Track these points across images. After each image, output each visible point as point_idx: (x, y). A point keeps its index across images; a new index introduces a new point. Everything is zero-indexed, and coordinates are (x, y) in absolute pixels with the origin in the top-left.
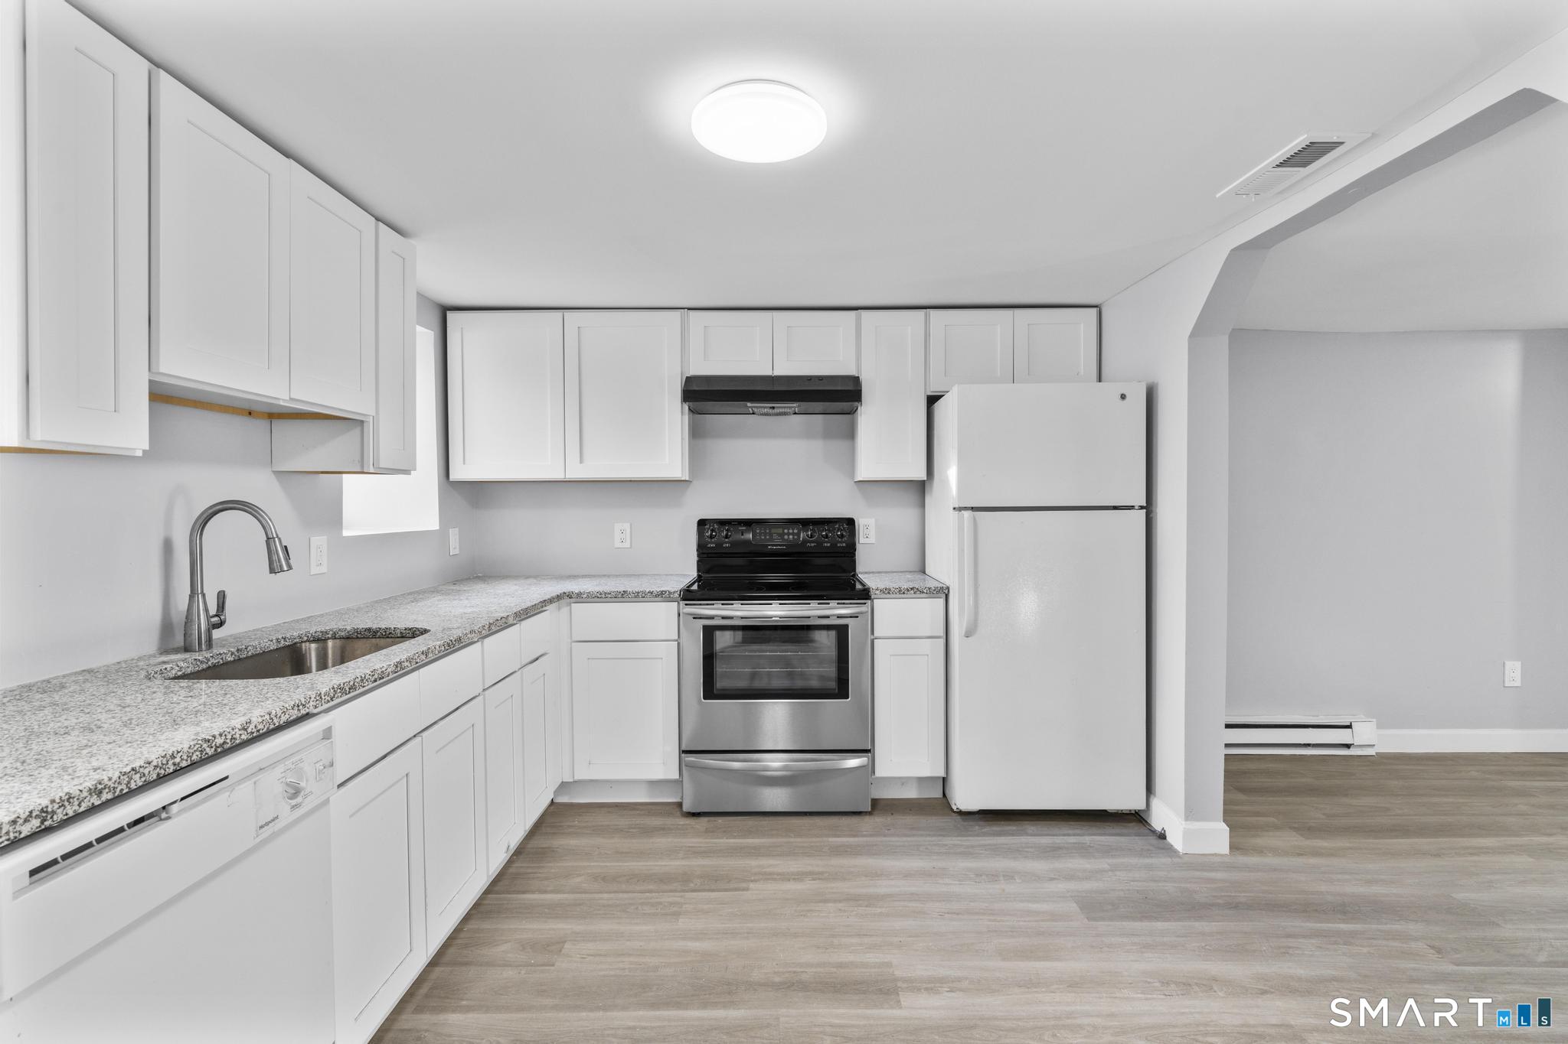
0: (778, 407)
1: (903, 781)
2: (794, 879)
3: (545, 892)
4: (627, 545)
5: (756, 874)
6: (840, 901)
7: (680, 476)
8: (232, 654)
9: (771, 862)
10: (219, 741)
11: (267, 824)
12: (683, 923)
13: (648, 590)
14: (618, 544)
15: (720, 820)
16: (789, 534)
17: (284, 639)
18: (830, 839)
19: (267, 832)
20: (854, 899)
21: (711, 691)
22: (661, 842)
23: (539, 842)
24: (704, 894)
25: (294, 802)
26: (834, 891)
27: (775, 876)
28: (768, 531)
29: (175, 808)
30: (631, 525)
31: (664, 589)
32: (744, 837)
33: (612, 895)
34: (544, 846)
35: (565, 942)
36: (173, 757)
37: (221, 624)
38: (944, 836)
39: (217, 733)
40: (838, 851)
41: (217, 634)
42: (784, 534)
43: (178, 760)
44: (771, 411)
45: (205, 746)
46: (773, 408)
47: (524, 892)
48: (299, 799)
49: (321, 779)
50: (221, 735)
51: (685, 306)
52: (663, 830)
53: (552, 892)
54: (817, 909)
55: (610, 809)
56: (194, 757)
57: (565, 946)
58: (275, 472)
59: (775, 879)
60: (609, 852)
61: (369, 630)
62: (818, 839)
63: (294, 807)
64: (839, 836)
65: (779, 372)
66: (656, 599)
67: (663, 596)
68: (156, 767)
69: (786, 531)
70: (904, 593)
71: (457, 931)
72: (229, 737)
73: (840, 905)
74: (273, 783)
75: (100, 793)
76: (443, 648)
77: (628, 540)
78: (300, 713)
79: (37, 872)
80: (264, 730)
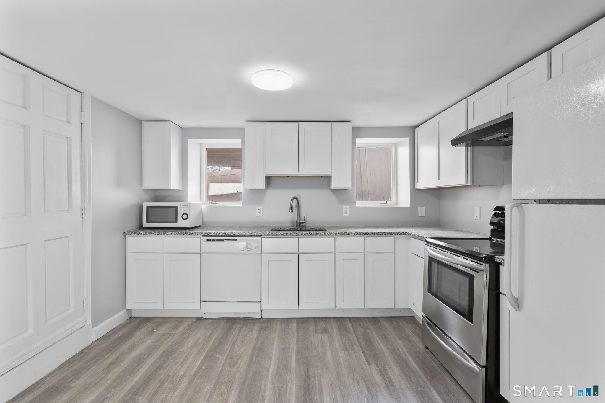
4: (478, 218)
11: (241, 251)
21: (430, 290)
25: (248, 250)
29: (225, 240)
39: (234, 233)
43: (226, 234)
45: (231, 234)
48: (250, 250)
49: (255, 248)
51: (468, 95)
56: (229, 235)
68: (223, 234)
72: (236, 234)
74: (244, 244)
75: (214, 234)
76: (307, 234)
77: (479, 216)
78: (253, 235)
79: (208, 240)
80: (244, 235)
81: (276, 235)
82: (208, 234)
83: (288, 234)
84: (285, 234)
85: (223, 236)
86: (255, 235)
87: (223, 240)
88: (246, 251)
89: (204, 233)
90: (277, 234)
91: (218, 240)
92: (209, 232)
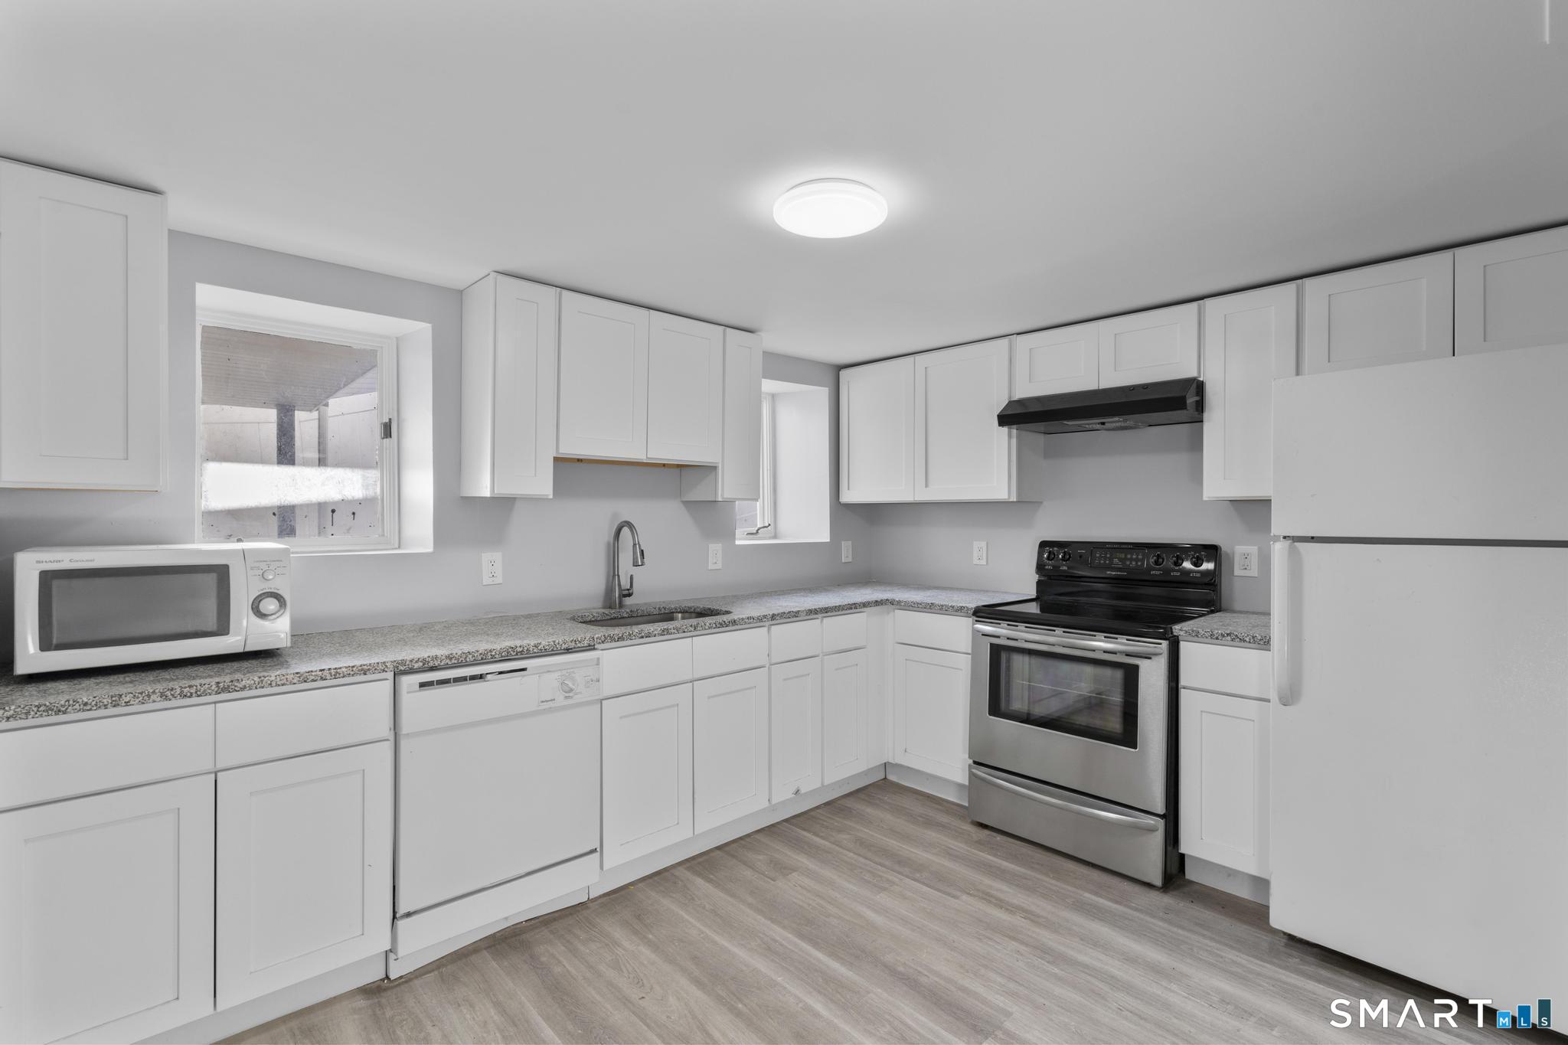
0: (1109, 422)
1: (1231, 873)
2: (1007, 909)
3: (817, 836)
4: (984, 562)
5: (978, 890)
6: (1027, 945)
7: (1006, 497)
8: (627, 613)
9: (1004, 887)
10: (519, 649)
11: (547, 701)
12: (882, 899)
13: (950, 605)
14: (976, 561)
15: (999, 838)
16: (1131, 560)
17: (665, 609)
18: (1087, 895)
19: (546, 706)
20: (1044, 951)
21: (996, 707)
22: (932, 835)
23: (850, 803)
24: (918, 884)
25: (567, 695)
26: (1034, 935)
27: (993, 900)
28: (1108, 556)
29: (489, 676)
30: (987, 543)
31: (964, 605)
32: (1006, 859)
33: (855, 856)
34: (849, 806)
35: (795, 871)
36: (491, 651)
37: (630, 595)
38: (1231, 947)
39: (518, 645)
40: (1080, 907)
41: (628, 601)
42: (1126, 559)
43: (493, 653)
44: (1098, 426)
45: (510, 650)
46: (1103, 424)
47: (805, 830)
48: (571, 694)
49: (588, 687)
50: (520, 647)
51: (1013, 332)
52: (942, 827)
53: (822, 837)
54: (997, 940)
55: (921, 798)
56: (503, 654)
57: (793, 874)
58: (682, 502)
59: (990, 902)
60: (885, 827)
61: (710, 609)
62: (1074, 889)
63: (566, 697)
64: (1101, 896)
65: (1105, 384)
66: (957, 614)
67: (959, 611)
68: (481, 654)
69: (1129, 556)
70: (1217, 638)
71: (748, 835)
72: (526, 648)
73: (1022, 948)
74: (553, 679)
75: (451, 659)
76: (714, 625)
77: (985, 557)
78: (579, 645)
79: (423, 685)
80: (553, 650)
81: (642, 637)
82: (424, 661)
83: (673, 631)
84: (663, 631)
85: (483, 661)
86: (586, 645)
87: (481, 677)
88: (561, 701)
89: (411, 661)
90: (643, 634)
91: (457, 680)
92: (431, 654)
